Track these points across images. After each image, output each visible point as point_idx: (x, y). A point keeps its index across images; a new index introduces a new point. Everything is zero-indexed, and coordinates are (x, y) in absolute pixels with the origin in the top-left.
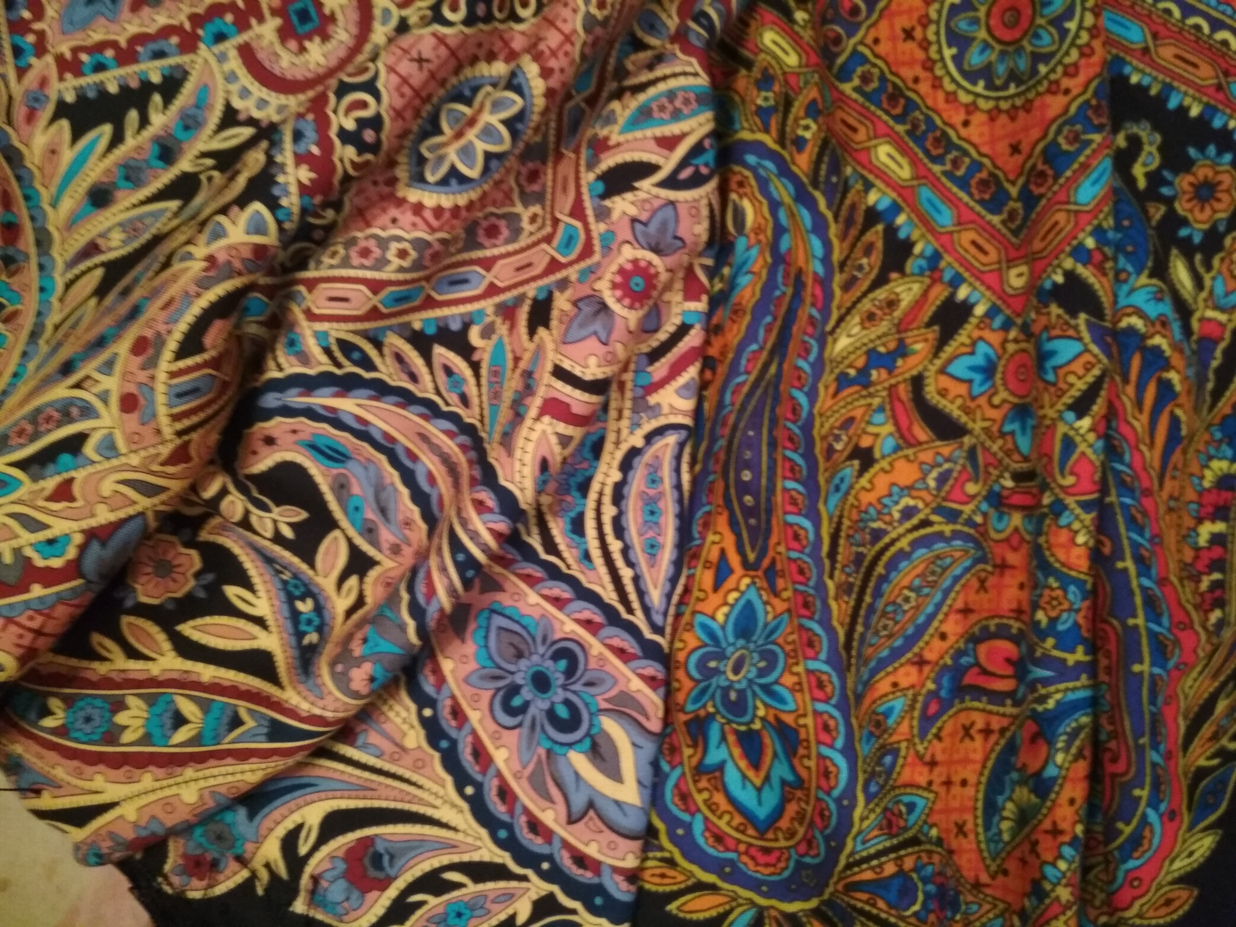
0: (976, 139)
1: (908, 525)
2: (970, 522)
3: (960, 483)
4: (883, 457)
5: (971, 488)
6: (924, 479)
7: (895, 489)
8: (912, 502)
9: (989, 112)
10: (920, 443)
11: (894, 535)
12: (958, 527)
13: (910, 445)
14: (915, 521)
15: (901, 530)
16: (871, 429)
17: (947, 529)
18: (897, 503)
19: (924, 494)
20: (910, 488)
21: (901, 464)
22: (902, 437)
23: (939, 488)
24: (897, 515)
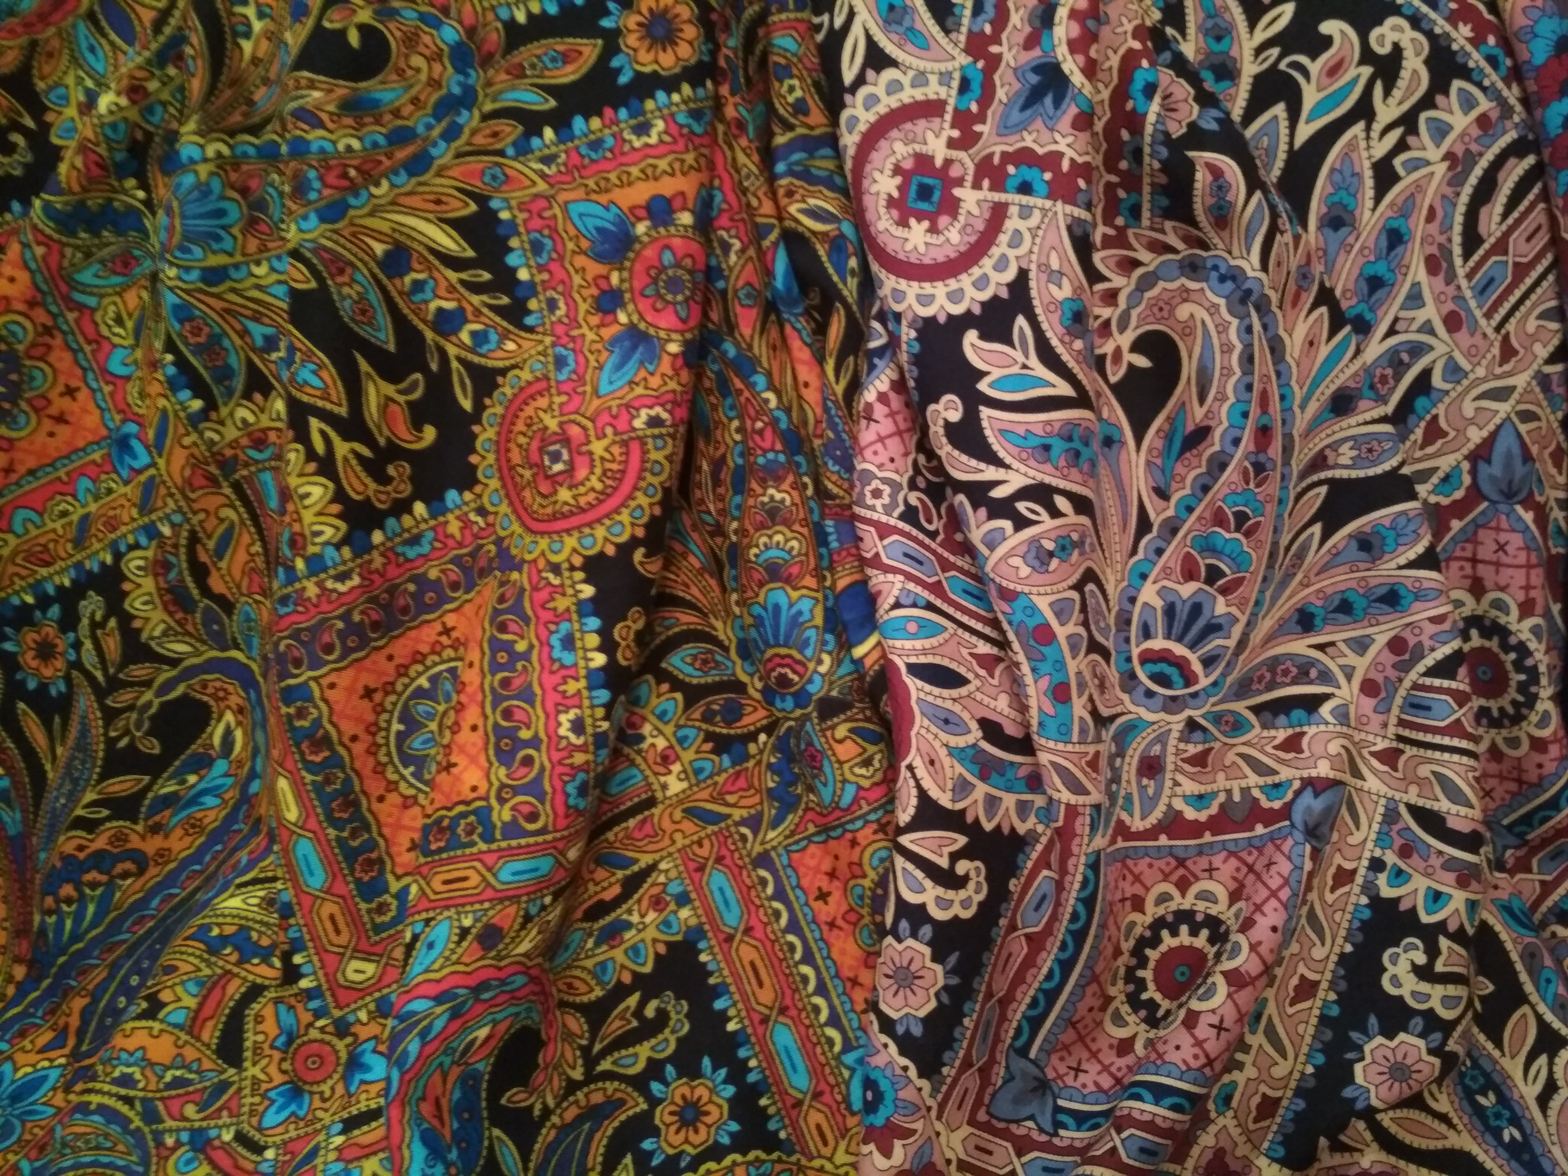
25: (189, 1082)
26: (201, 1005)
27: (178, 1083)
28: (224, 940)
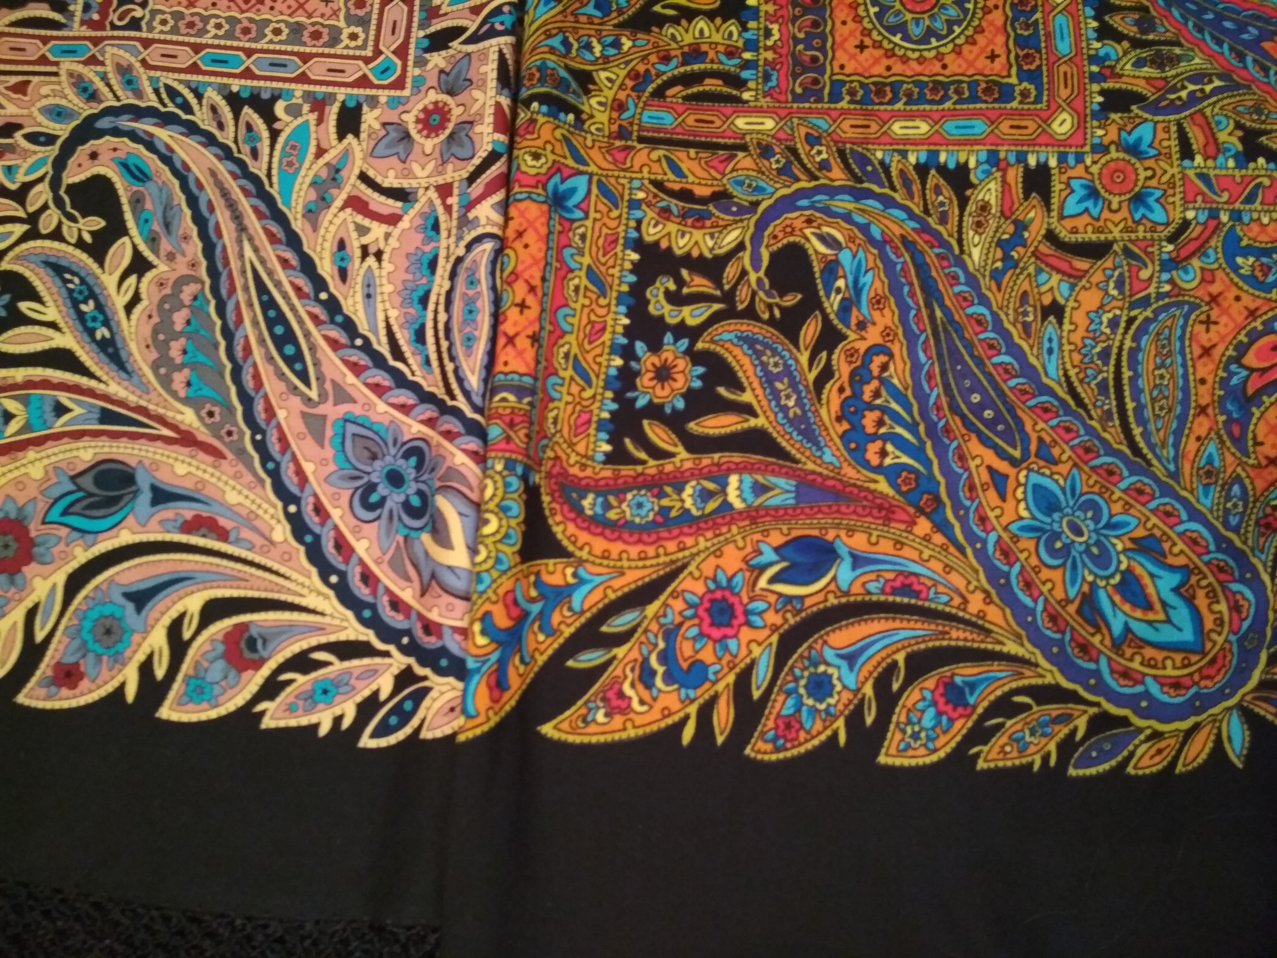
0: (958, 71)
1: (1121, 330)
2: (1160, 296)
3: (1135, 276)
4: (1067, 300)
5: (1145, 274)
6: (1107, 293)
7: (1092, 315)
8: (1110, 315)
9: (953, 51)
10: (1086, 272)
11: (1117, 344)
12: (1154, 306)
13: (1080, 278)
14: (1123, 325)
15: (1119, 337)
16: (1044, 289)
17: (1148, 313)
18: (1101, 323)
19: (1115, 303)
20: (1102, 306)
21: (1084, 296)
22: (1070, 276)
23: (1121, 292)
24: (1108, 331)
25: (1121, 275)
26: (1059, 271)
27: (1120, 285)
28: (1006, 258)
